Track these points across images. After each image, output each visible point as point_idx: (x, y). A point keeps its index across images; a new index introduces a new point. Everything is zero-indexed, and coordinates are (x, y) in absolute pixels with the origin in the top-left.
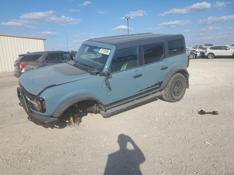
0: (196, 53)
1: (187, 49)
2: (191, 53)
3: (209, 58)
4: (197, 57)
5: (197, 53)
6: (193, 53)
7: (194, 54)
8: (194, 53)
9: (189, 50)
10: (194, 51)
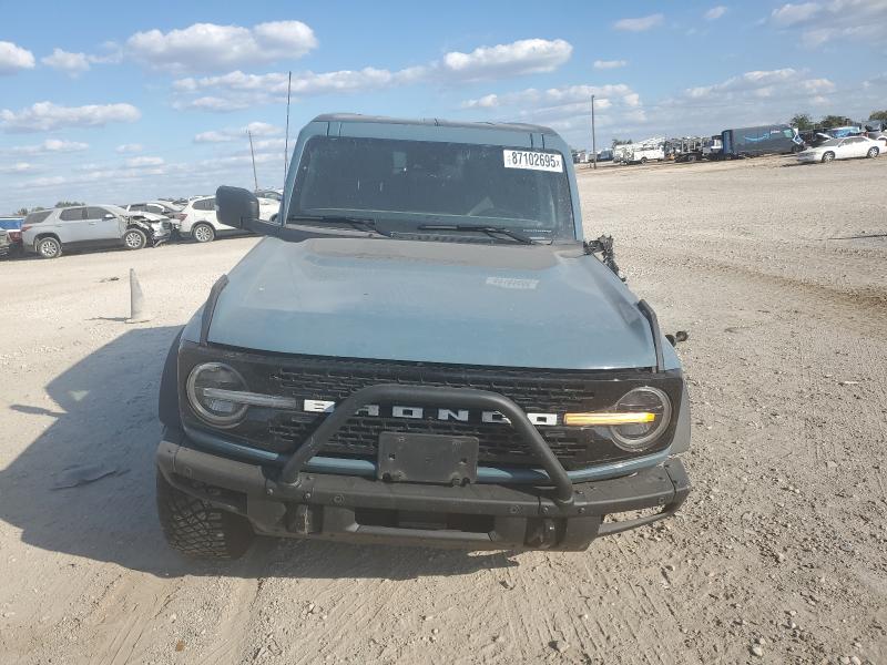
0: (147, 228)
1: (109, 213)
2: (129, 227)
3: (198, 242)
4: (156, 241)
5: (154, 226)
6: (136, 226)
7: (143, 229)
8: (142, 225)
9: (117, 215)
10: (137, 218)
